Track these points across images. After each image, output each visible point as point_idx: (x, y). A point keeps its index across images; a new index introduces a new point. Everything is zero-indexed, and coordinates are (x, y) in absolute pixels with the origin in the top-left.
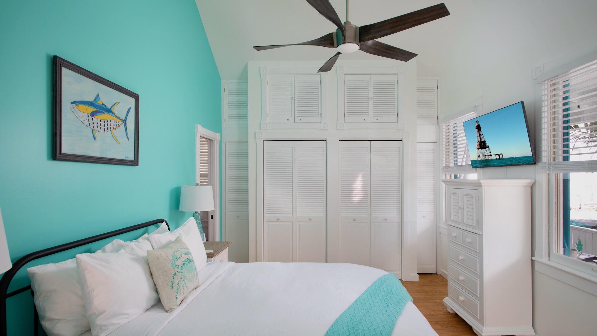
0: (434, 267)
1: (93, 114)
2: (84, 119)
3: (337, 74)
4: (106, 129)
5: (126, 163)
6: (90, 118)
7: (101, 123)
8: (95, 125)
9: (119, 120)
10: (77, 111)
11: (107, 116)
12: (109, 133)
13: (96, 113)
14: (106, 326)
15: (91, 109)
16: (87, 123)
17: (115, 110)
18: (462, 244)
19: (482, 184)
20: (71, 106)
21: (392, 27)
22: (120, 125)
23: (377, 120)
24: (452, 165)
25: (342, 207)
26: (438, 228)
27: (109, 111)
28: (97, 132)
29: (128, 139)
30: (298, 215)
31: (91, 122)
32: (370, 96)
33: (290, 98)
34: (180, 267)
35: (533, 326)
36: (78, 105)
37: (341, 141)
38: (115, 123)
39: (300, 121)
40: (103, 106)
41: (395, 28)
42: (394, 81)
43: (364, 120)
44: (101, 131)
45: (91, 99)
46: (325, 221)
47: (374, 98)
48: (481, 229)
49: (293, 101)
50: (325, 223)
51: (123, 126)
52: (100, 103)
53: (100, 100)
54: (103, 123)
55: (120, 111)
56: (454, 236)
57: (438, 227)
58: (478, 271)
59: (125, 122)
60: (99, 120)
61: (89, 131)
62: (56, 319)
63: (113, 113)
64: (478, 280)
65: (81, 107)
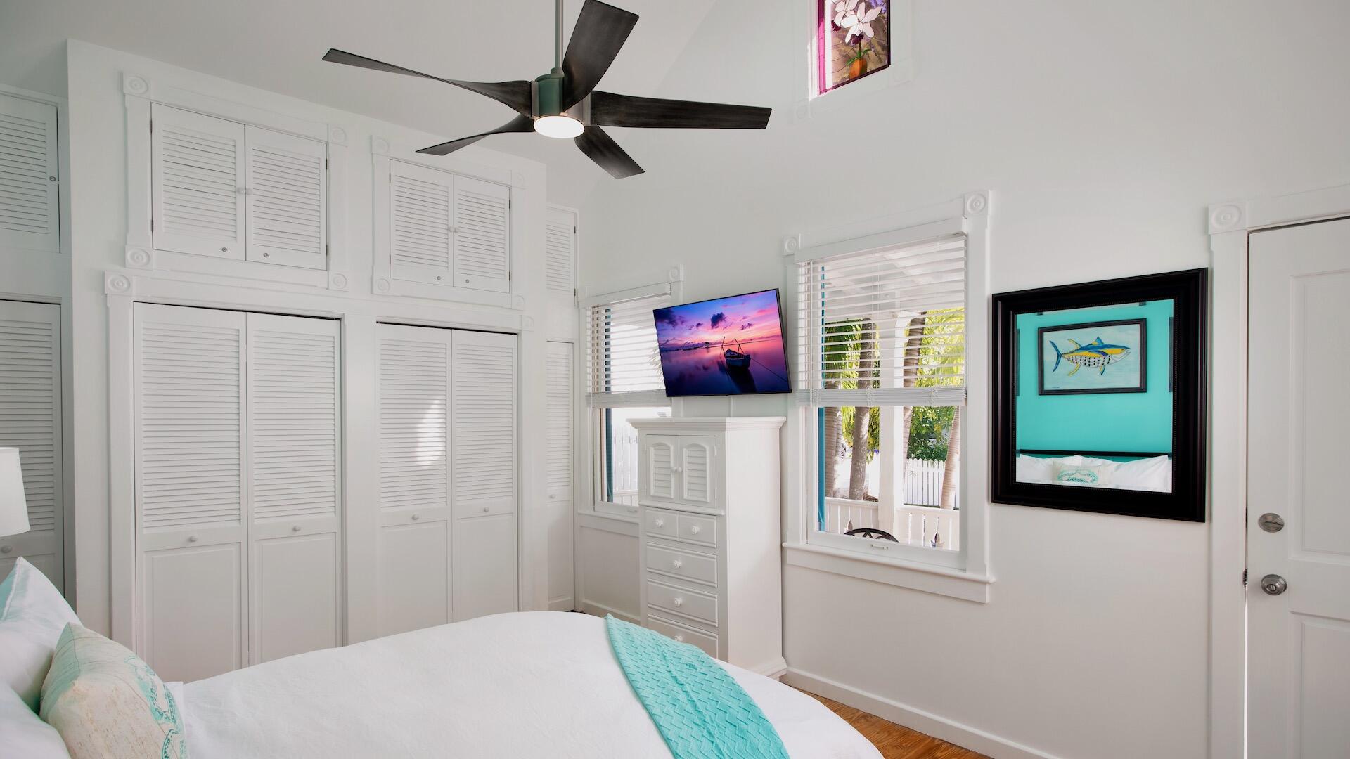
0: (569, 598)
3: (372, 154)
18: (677, 539)
19: (727, 426)
21: (664, 117)
23: (467, 281)
24: (603, 390)
25: (383, 490)
26: (576, 519)
30: (257, 522)
32: (451, 225)
33: (231, 189)
35: (783, 655)
37: (383, 323)
39: (264, 259)
41: (669, 120)
42: (504, 200)
43: (439, 278)
46: (337, 529)
47: (462, 230)
48: (724, 506)
49: (241, 198)
50: (339, 534)
56: (660, 526)
57: (576, 515)
58: (716, 582)
64: (716, 596)
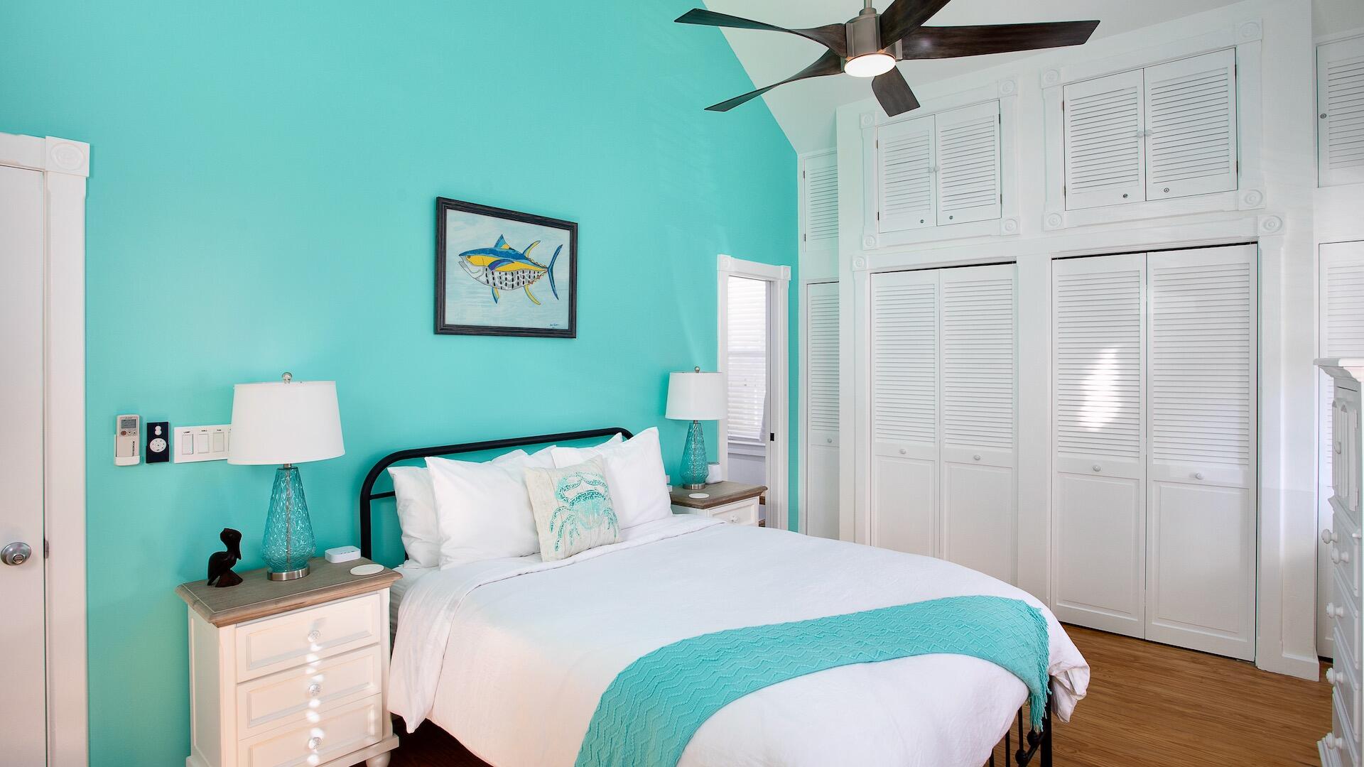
1: (493, 266)
2: (480, 273)
3: (1042, 90)
4: (515, 285)
5: (552, 335)
6: (489, 271)
7: (507, 276)
8: (497, 281)
9: (539, 269)
10: (469, 265)
11: (518, 265)
12: (520, 291)
13: (497, 264)
14: (451, 557)
15: (491, 259)
16: (483, 279)
17: (532, 255)
20: (460, 259)
22: (541, 277)
23: (1166, 190)
25: (1061, 433)
27: (521, 257)
28: (500, 290)
29: (556, 295)
30: (947, 446)
31: (490, 277)
32: (1140, 128)
33: (926, 170)
34: (570, 501)
36: (469, 257)
37: (1059, 259)
38: (532, 275)
39: (951, 222)
40: (510, 251)
42: (1225, 68)
43: (1125, 196)
44: (507, 288)
45: (490, 244)
46: (1014, 466)
47: (1154, 130)
49: (933, 176)
50: (1014, 472)
51: (546, 277)
52: (504, 248)
53: (505, 243)
54: (509, 277)
55: (541, 254)
59: (550, 270)
60: (503, 273)
61: (488, 289)
62: (412, 537)
63: (527, 259)
65: (474, 258)
